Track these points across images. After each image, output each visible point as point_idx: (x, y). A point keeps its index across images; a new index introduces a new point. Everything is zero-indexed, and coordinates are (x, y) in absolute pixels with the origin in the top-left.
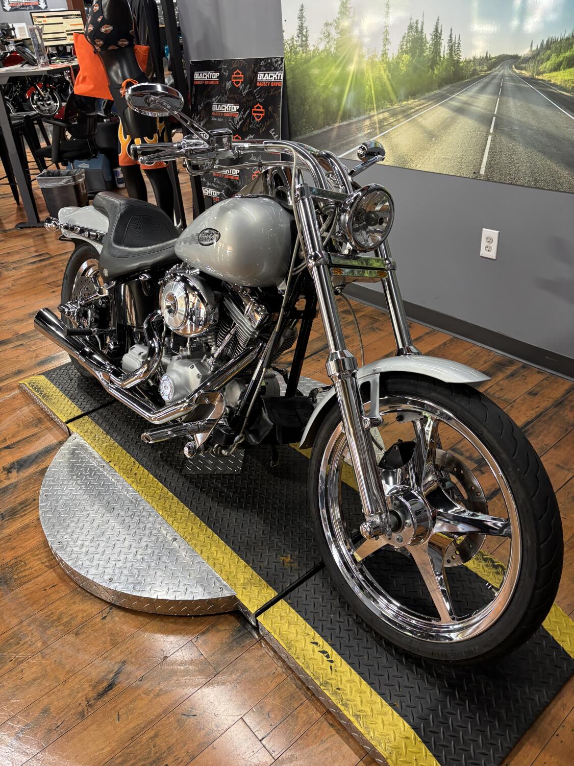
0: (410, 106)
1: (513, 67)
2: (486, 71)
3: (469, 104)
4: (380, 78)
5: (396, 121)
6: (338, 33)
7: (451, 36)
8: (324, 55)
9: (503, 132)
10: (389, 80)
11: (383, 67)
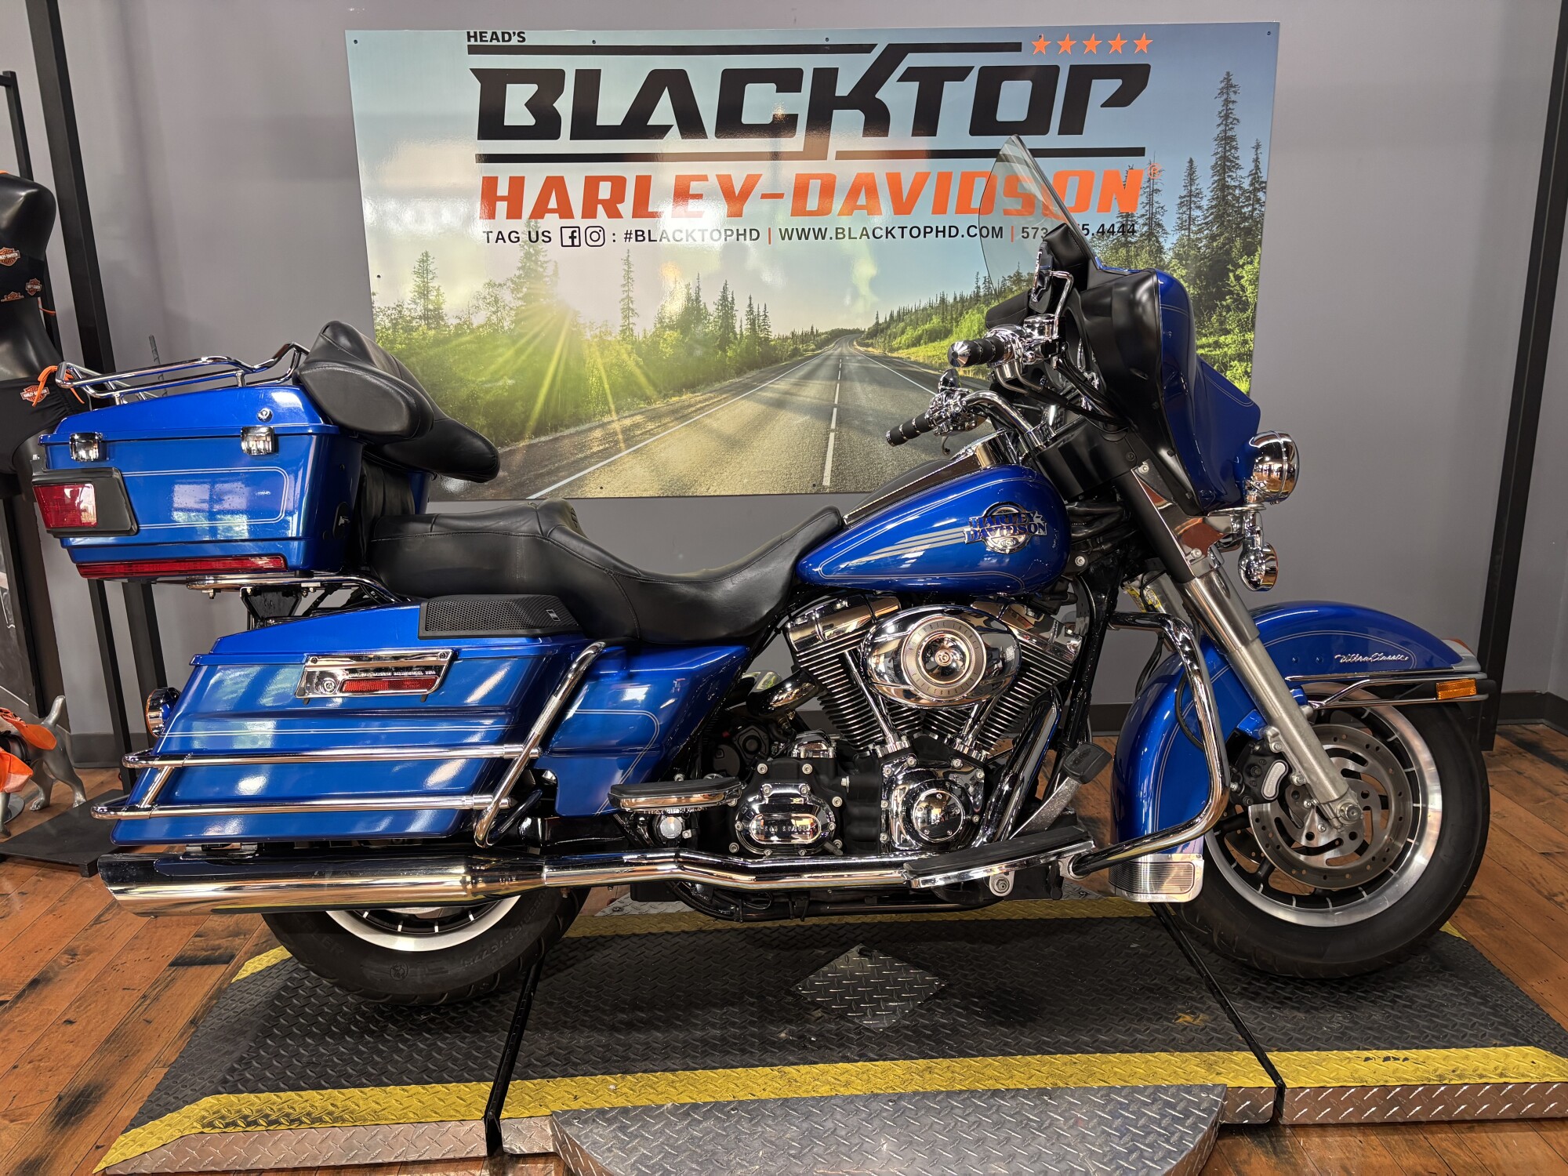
0: (686, 403)
1: (855, 343)
2: (813, 350)
3: (791, 394)
4: (621, 366)
5: (659, 426)
6: (519, 299)
7: (750, 304)
8: (484, 332)
9: (850, 426)
10: (640, 367)
11: (626, 349)
